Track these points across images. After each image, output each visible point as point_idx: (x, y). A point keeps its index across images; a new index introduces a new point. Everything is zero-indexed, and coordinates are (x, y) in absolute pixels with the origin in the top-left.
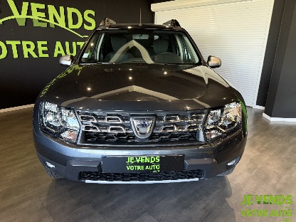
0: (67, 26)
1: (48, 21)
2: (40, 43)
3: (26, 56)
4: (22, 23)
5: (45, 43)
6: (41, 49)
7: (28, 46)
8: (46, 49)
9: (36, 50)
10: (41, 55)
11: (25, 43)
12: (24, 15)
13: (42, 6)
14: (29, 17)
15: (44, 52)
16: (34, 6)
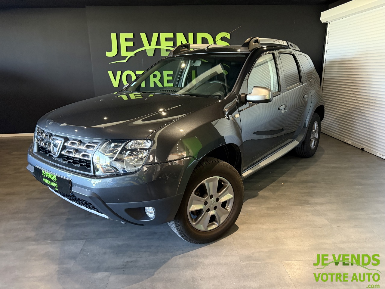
2: (165, 73)
3: (152, 85)
4: (150, 54)
5: (171, 72)
6: (166, 78)
7: (155, 76)
8: (171, 78)
9: (161, 80)
10: (166, 84)
12: (154, 46)
13: (171, 35)
14: (158, 47)
15: (169, 81)
16: (163, 36)
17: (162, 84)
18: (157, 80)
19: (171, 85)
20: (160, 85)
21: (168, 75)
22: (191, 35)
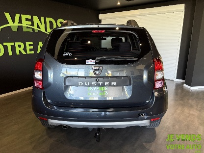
0: (46, 31)
1: (33, 27)
2: (28, 44)
3: (18, 53)
4: (15, 29)
5: (32, 43)
7: (20, 46)
8: (32, 47)
9: (25, 49)
10: (29, 52)
11: (17, 44)
12: (17, 24)
13: (29, 17)
14: (20, 25)
15: (31, 50)
16: (24, 17)
17: (26, 52)
18: (21, 49)
19: (33, 52)
20: (24, 53)
21: (30, 45)
22: (42, 18)
